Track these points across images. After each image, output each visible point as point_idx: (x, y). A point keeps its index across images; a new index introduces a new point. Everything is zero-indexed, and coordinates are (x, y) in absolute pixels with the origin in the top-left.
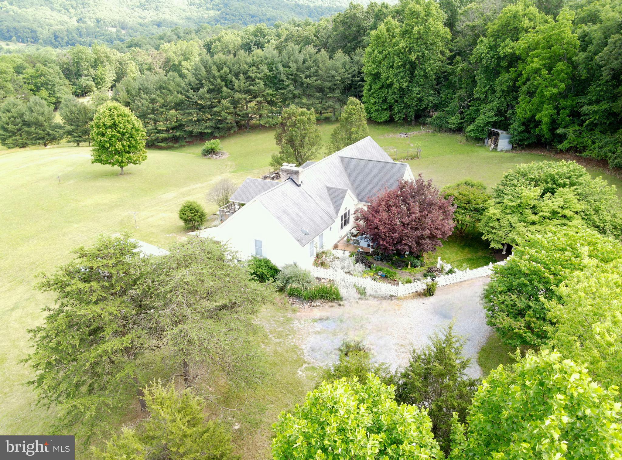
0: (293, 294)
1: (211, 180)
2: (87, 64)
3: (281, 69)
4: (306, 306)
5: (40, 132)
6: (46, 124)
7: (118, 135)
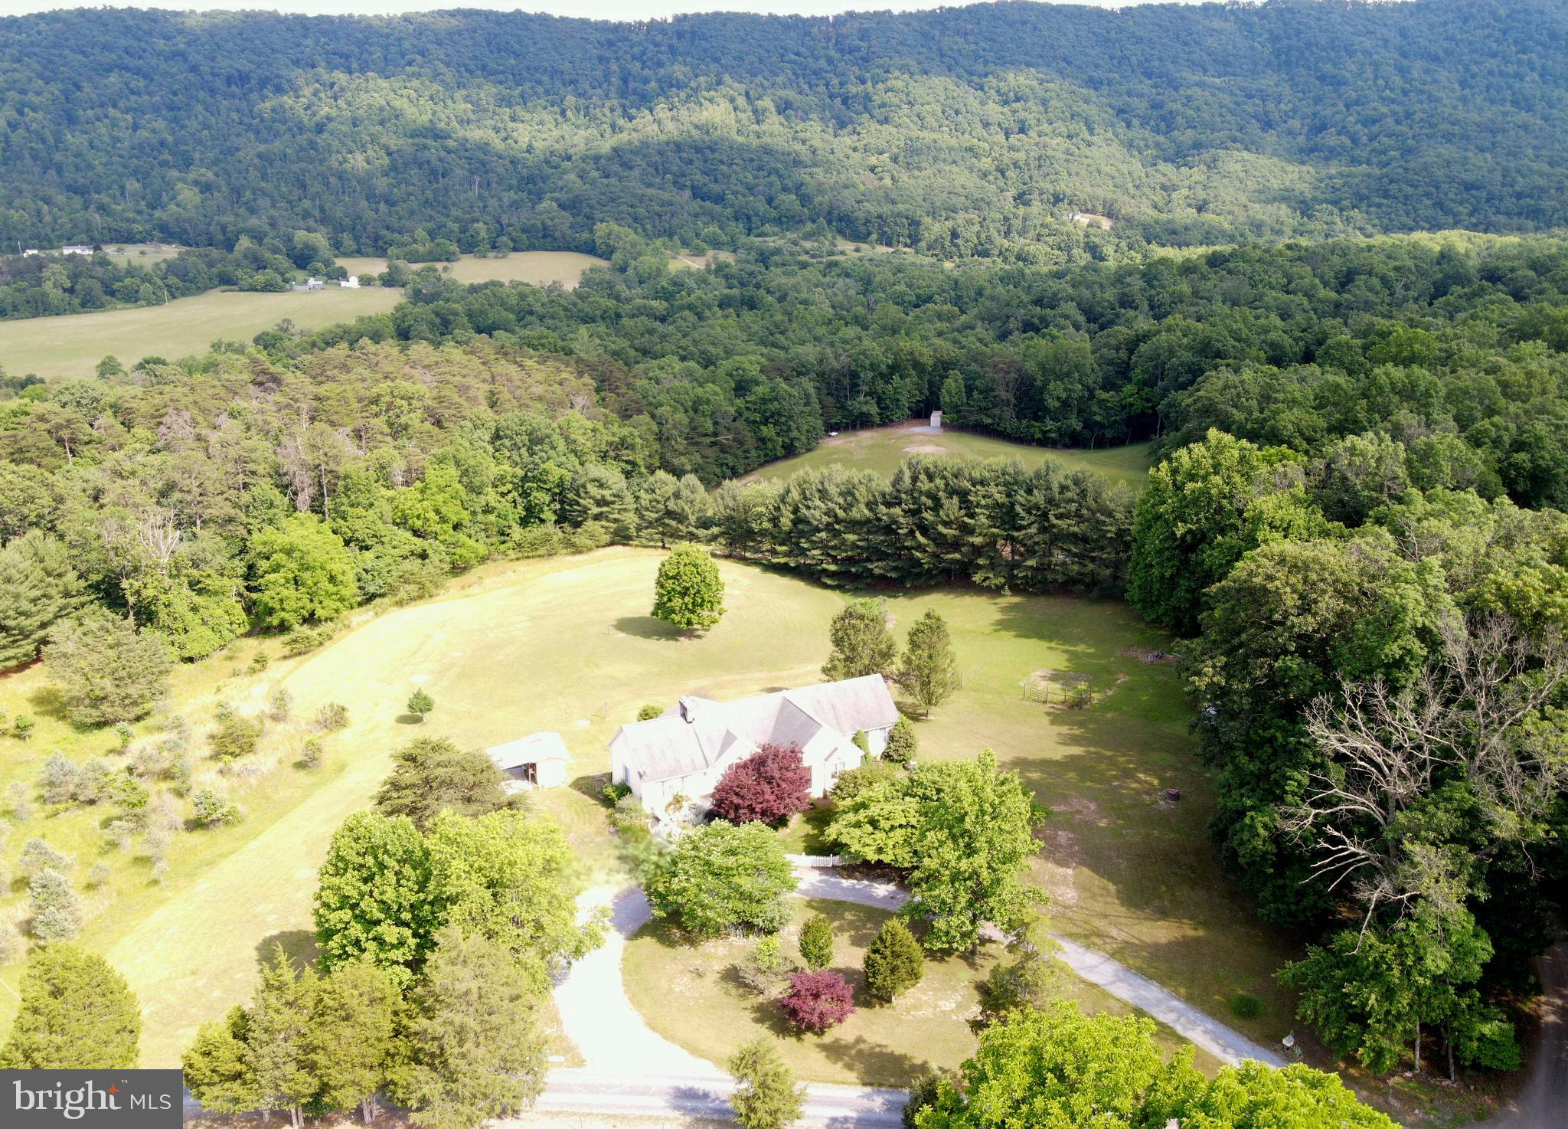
0: (614, 822)
2: (871, 374)
3: (1022, 496)
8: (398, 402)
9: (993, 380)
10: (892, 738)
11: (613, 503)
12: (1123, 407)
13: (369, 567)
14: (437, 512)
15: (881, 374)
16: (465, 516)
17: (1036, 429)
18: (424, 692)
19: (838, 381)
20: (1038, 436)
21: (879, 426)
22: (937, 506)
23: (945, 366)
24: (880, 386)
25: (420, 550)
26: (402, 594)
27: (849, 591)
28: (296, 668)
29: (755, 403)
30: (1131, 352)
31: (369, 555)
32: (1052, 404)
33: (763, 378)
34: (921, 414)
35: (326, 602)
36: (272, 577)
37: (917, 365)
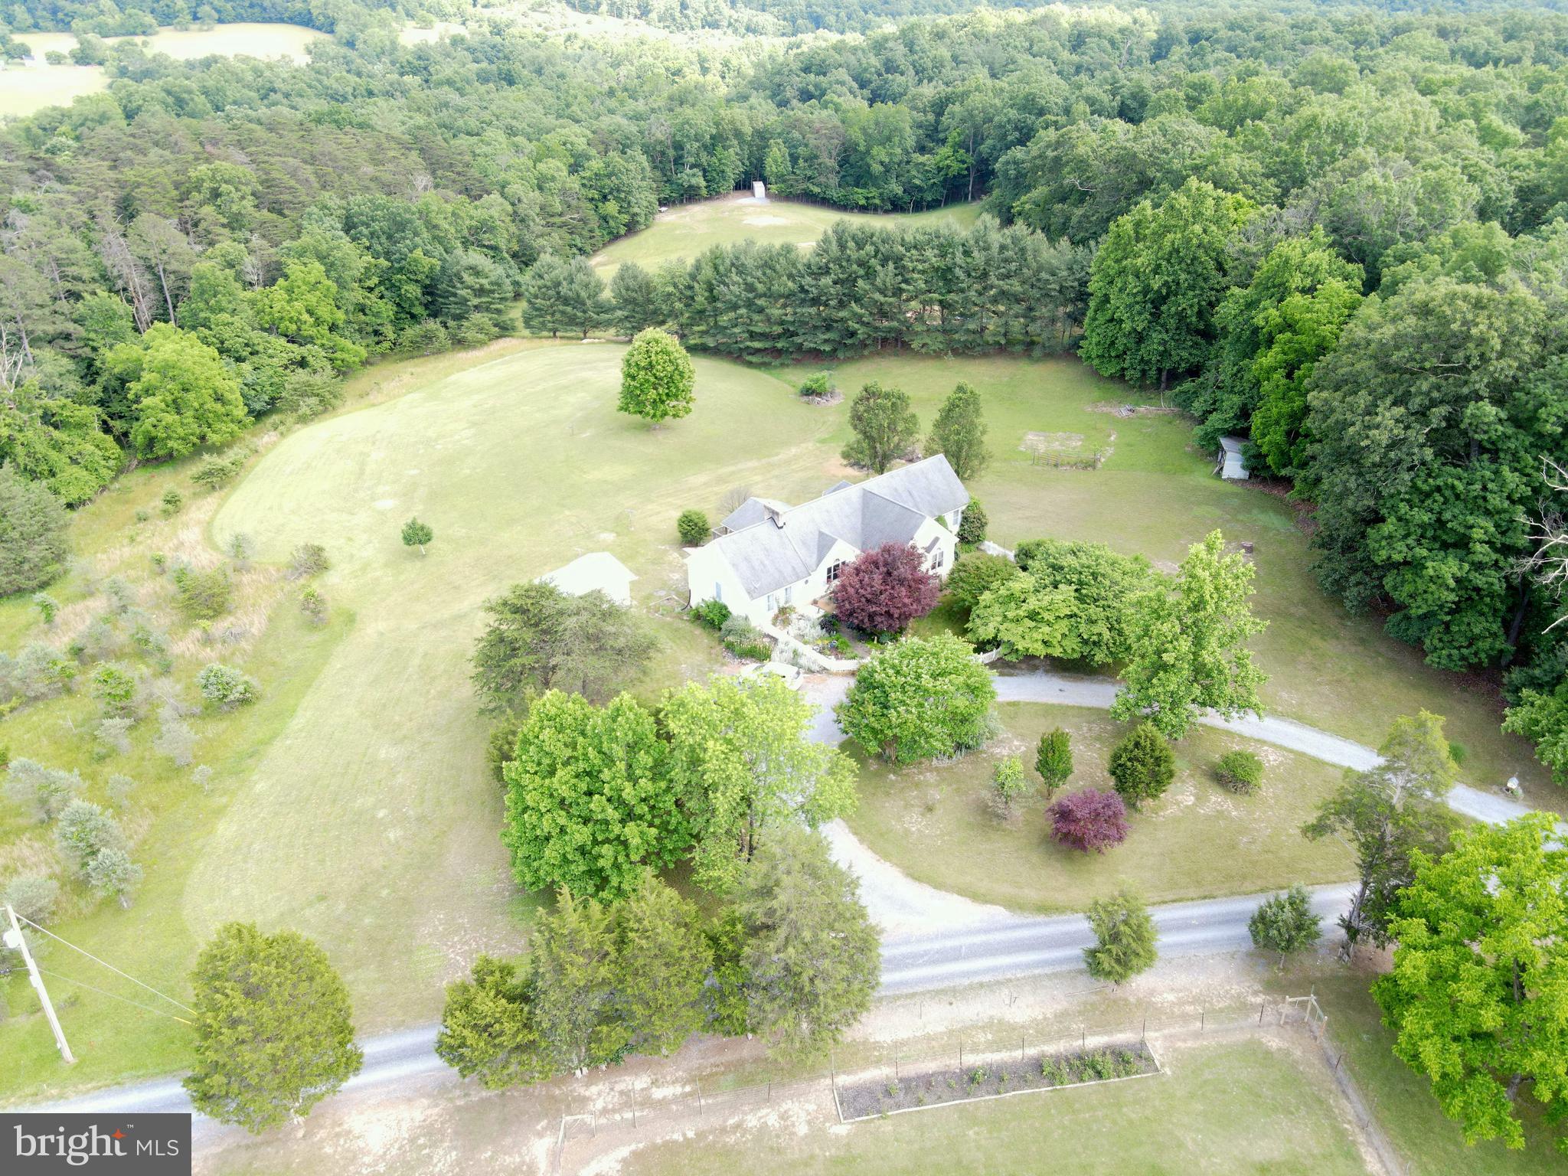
0: (730, 647)
1: (777, 454)
2: (696, 145)
3: (959, 259)
4: (737, 661)
5: (579, 314)
6: (589, 303)
7: (652, 379)
8: (224, 188)
9: (817, 147)
10: (965, 519)
11: (493, 292)
12: (940, 169)
13: (249, 380)
14: (310, 312)
15: (705, 147)
16: (340, 316)
17: (859, 195)
18: (420, 522)
19: (663, 153)
20: (862, 202)
21: (706, 199)
22: (870, 274)
23: (763, 137)
24: (704, 158)
25: (299, 358)
26: (304, 410)
27: (775, 367)
28: (220, 506)
29: (590, 179)
30: (939, 114)
31: (246, 367)
32: (877, 168)
33: (593, 152)
34: (743, 185)
35: (217, 426)
36: (146, 401)
37: (738, 134)
